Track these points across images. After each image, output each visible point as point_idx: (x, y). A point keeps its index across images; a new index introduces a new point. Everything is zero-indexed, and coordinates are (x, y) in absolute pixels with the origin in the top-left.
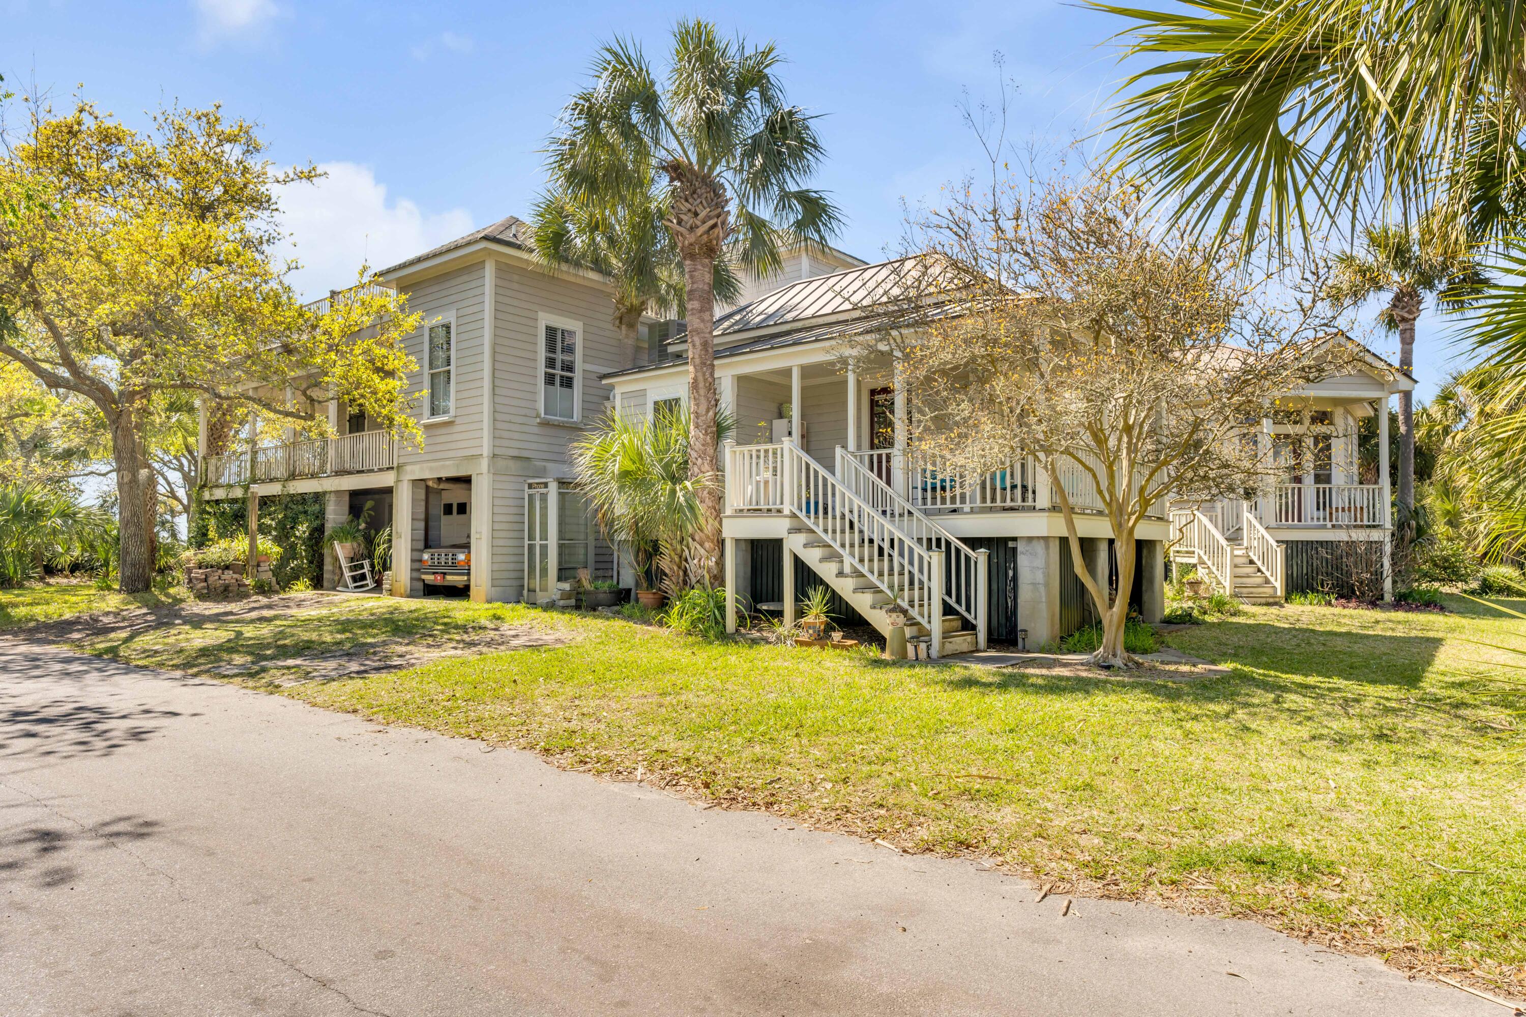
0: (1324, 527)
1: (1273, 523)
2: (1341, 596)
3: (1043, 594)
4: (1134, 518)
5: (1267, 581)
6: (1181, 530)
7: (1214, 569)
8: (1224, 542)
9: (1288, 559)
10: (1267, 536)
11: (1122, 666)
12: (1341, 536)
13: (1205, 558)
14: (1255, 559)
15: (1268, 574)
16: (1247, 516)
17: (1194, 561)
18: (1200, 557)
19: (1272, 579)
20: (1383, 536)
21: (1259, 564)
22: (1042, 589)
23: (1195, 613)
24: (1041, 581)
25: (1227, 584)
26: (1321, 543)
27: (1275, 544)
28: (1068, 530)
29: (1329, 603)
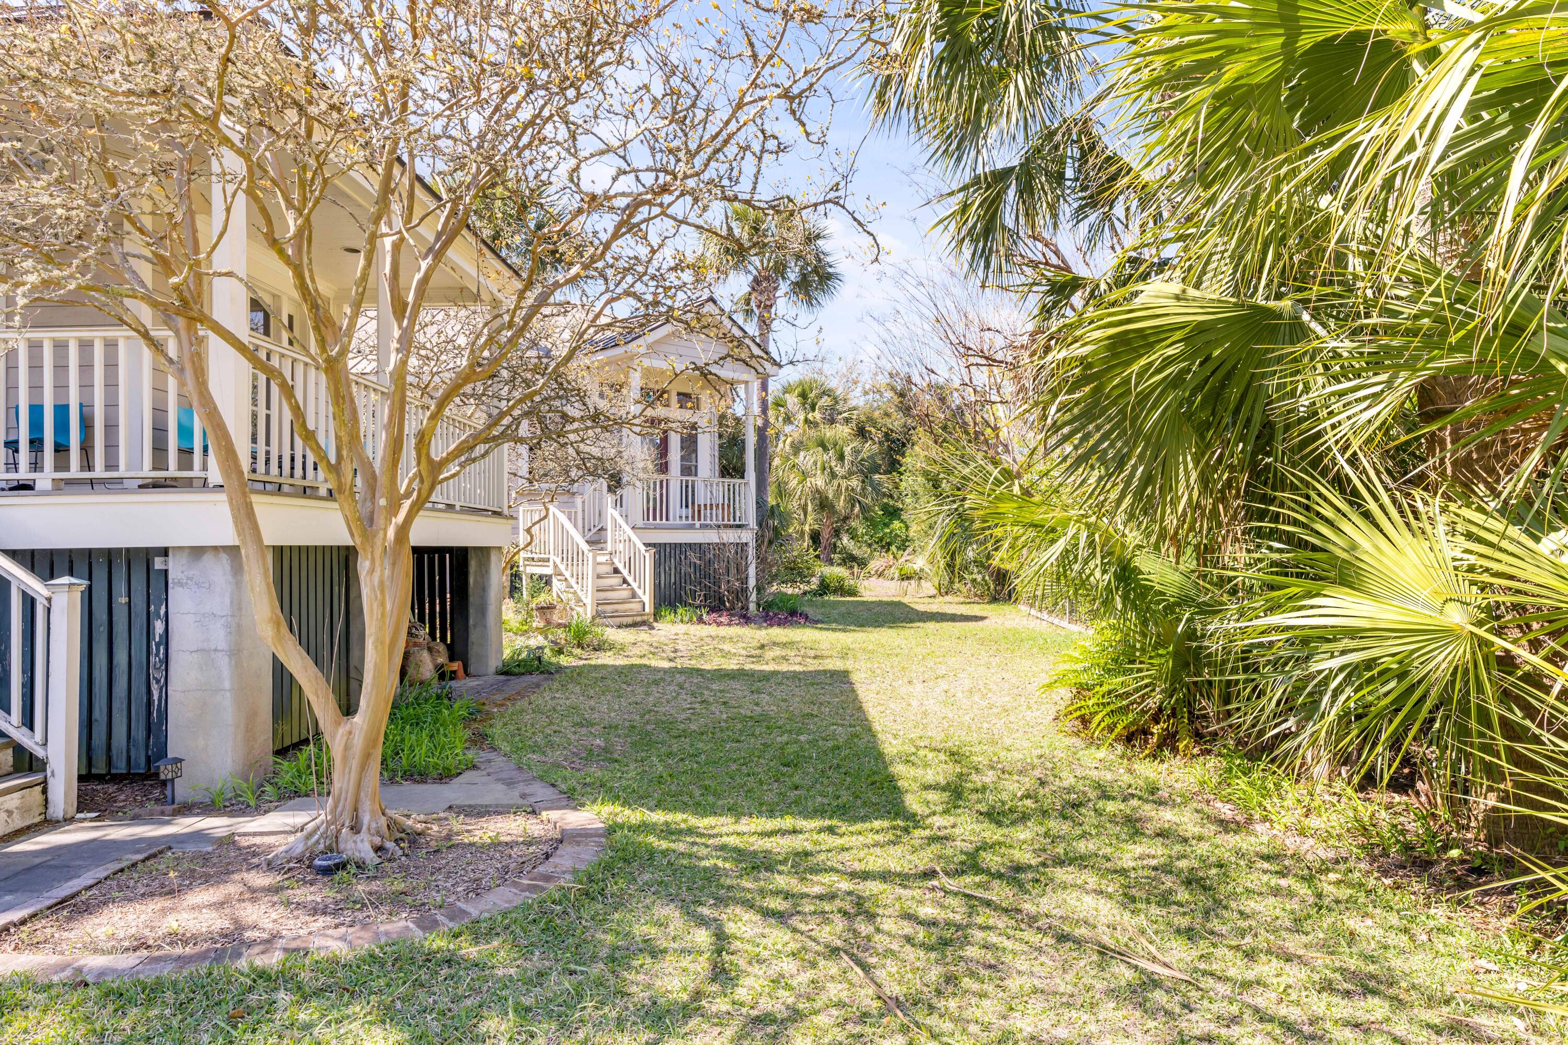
0: (692, 527)
1: (640, 523)
2: (712, 610)
3: (226, 673)
4: (407, 504)
5: (634, 595)
6: (528, 531)
7: (573, 581)
8: (585, 547)
9: (657, 564)
10: (634, 538)
11: (370, 857)
12: (710, 537)
13: (562, 567)
14: (620, 567)
15: (635, 585)
16: (612, 513)
17: (548, 571)
18: (556, 566)
19: (640, 592)
20: (747, 537)
21: (625, 572)
22: (224, 662)
23: (548, 654)
24: (222, 645)
25: (588, 601)
26: (690, 545)
27: (643, 548)
28: (240, 532)
29: (700, 620)
